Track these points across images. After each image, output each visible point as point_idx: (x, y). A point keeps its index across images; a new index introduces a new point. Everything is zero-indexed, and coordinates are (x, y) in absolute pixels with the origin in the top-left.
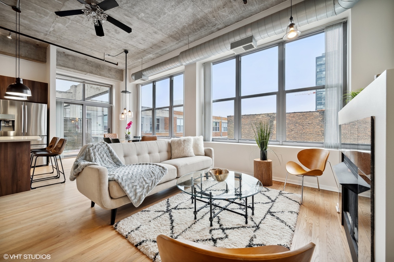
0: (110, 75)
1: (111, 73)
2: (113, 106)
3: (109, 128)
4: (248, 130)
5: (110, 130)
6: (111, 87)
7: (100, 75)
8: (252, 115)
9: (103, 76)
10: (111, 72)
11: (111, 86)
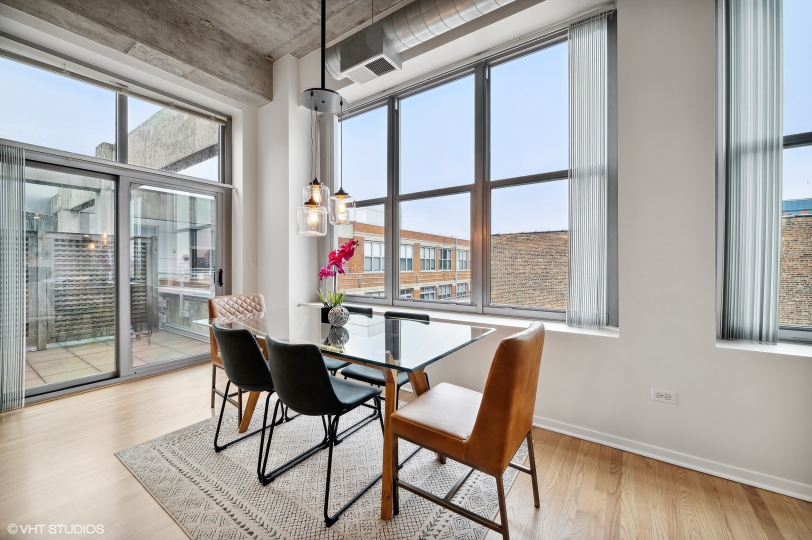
0: (228, 67)
1: (229, 61)
2: (234, 191)
3: (221, 270)
4: (543, 267)
5: (224, 274)
6: (227, 125)
7: (189, 61)
8: (553, 232)
9: (200, 67)
10: (231, 56)
11: (225, 119)
